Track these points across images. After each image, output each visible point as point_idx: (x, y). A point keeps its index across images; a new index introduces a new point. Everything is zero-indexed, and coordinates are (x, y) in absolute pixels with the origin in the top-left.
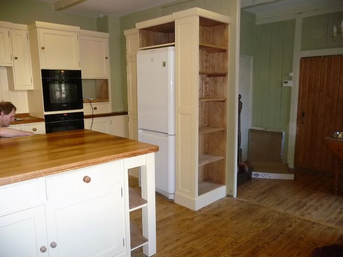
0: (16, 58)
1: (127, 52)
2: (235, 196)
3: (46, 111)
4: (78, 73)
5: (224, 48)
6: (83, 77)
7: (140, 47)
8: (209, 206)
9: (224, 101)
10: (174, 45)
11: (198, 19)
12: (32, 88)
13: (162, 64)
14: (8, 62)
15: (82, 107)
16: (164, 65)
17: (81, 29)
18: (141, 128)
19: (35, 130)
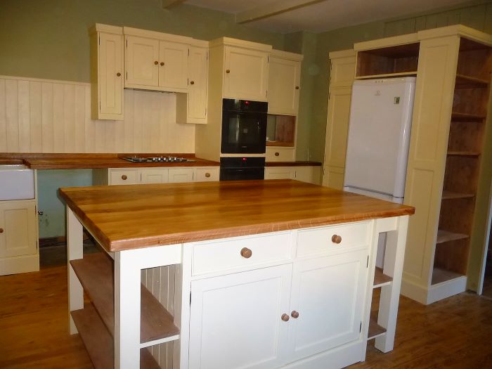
0: (192, 83)
1: (331, 81)
2: (480, 293)
3: (223, 152)
4: (264, 106)
5: (486, 81)
6: (270, 111)
7: (357, 76)
8: (445, 301)
9: (476, 157)
10: (415, 75)
11: (458, 41)
12: (205, 122)
13: (394, 101)
14: (182, 87)
15: (264, 151)
16: (398, 101)
17: (273, 48)
18: (349, 184)
19: (208, 175)
